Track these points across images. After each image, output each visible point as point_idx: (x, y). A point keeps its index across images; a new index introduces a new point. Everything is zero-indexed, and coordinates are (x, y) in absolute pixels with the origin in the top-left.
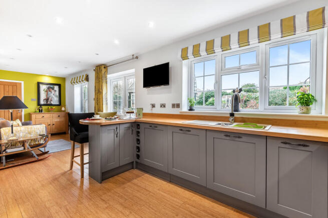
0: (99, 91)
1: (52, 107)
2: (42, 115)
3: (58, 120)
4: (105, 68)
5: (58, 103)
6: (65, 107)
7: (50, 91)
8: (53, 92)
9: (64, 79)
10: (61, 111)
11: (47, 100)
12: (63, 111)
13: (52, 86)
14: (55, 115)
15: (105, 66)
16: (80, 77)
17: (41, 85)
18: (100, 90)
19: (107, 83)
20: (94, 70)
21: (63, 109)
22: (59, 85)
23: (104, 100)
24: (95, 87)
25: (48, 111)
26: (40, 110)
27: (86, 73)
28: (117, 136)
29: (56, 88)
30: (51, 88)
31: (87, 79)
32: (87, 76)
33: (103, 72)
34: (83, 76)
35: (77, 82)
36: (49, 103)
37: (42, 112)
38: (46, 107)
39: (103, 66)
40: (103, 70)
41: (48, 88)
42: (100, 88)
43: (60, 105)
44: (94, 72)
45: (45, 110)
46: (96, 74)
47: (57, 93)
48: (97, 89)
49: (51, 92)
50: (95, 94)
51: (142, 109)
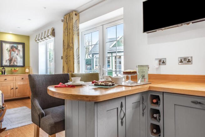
0: (69, 46)
1: (15, 68)
2: (5, 78)
3: (22, 83)
4: (76, 15)
5: (22, 64)
6: (29, 69)
7: (13, 51)
8: (17, 52)
9: (28, 37)
10: (25, 73)
11: (10, 60)
12: (27, 73)
13: (15, 45)
14: (19, 78)
15: (77, 13)
16: (45, 32)
17: (4, 44)
18: (71, 45)
19: (78, 35)
20: (63, 21)
21: (27, 70)
22: (23, 44)
23: (75, 57)
24: (64, 41)
25: (12, 73)
26: (2, 72)
27: (52, 27)
28: (122, 123)
29: (20, 47)
30: (15, 47)
31: (53, 33)
32: (53, 30)
33: (74, 20)
34: (48, 30)
35: (42, 39)
36: (12, 64)
37: (4, 74)
38: (10, 69)
39: (74, 13)
40: (75, 18)
41: (12, 47)
42: (71, 41)
43: (24, 66)
44: (62, 23)
45: (8, 71)
46: (64, 25)
47: (21, 54)
48: (66, 44)
49: (15, 52)
50: (64, 51)
51: (148, 67)
